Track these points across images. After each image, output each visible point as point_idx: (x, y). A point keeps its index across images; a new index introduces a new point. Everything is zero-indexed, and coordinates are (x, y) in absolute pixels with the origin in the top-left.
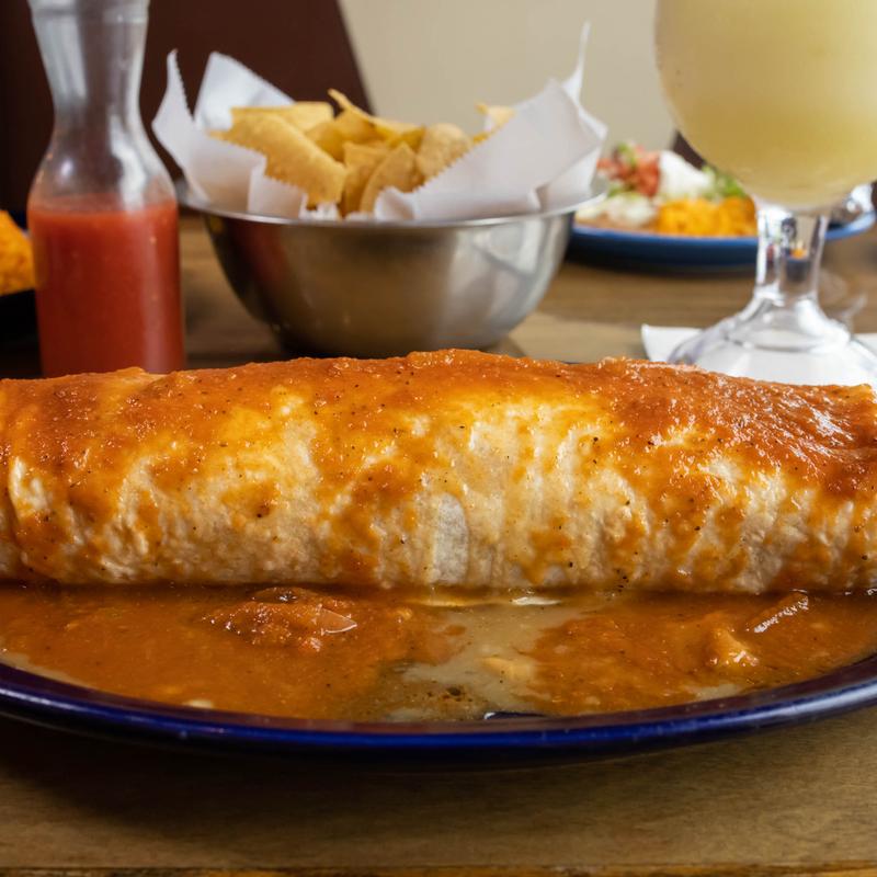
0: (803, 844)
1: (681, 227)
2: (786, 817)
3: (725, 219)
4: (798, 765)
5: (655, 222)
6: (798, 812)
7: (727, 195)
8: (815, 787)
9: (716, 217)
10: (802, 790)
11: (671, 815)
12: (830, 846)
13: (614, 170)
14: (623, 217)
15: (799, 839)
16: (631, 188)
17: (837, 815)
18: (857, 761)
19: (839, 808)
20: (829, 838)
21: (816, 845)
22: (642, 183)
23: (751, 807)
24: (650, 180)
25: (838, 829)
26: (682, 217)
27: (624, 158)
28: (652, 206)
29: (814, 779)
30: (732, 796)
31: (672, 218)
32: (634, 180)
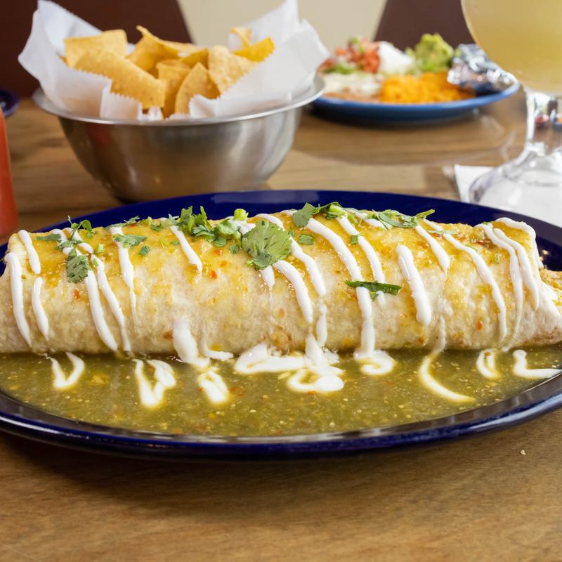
0: (531, 551)
1: (398, 96)
2: (517, 532)
3: (425, 91)
4: (519, 494)
5: (380, 94)
6: (524, 528)
7: (424, 71)
8: (533, 509)
9: (420, 89)
10: (526, 512)
11: (447, 536)
12: (547, 551)
13: (349, 56)
14: (359, 91)
15: (528, 547)
16: (362, 68)
17: (548, 528)
18: (555, 488)
19: (549, 523)
20: (545, 545)
21: (537, 551)
22: (369, 64)
23: (495, 527)
24: (374, 62)
25: (550, 539)
26: (398, 90)
27: (356, 47)
28: (377, 81)
29: (531, 503)
30: (483, 519)
31: (391, 91)
32: (363, 62)
